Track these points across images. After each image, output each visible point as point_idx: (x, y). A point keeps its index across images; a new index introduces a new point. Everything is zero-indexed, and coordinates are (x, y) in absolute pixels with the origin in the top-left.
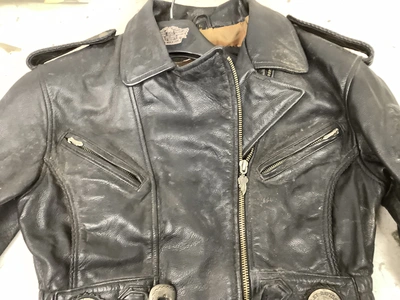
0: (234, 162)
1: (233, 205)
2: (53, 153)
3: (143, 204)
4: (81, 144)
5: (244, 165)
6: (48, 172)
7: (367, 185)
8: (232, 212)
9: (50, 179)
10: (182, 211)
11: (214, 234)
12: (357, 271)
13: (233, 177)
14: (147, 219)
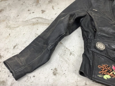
2: (89, 11)
4: (97, 11)
6: (88, 15)
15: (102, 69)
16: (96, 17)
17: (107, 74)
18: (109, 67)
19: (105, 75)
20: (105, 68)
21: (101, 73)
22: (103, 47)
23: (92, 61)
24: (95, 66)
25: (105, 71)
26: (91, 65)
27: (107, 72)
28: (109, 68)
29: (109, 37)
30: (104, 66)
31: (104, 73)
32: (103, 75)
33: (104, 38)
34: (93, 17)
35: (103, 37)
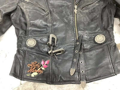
0: (73, 6)
1: (73, 17)
2: (21, 3)
3: (47, 17)
4: (28, 1)
5: (76, 7)
6: (19, 8)
7: (111, 9)
8: (73, 18)
9: (20, 10)
10: (58, 18)
11: (67, 24)
12: (109, 29)
13: (73, 10)
14: (48, 20)
15: (30, 68)
16: (27, 9)
17: (35, 72)
18: (37, 63)
19: (33, 73)
20: (33, 66)
21: (29, 72)
22: (34, 43)
23: (22, 61)
24: (25, 66)
25: (33, 69)
26: (21, 65)
27: (35, 69)
28: (37, 65)
29: (40, 31)
30: (33, 63)
31: (32, 72)
32: (31, 74)
33: (37, 33)
34: (24, 10)
35: (35, 32)
